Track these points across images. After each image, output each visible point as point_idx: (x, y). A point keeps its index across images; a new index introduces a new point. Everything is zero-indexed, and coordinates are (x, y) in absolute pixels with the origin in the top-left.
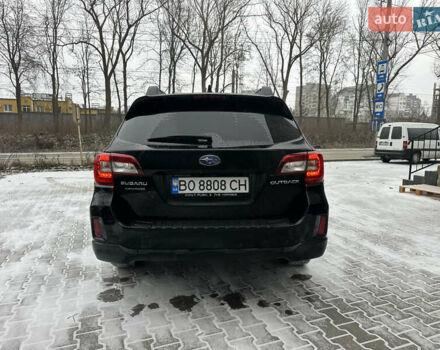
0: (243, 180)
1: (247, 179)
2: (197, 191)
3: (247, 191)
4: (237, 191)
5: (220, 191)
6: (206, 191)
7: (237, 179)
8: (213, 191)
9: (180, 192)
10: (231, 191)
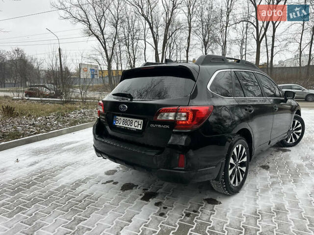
0: (141, 121)
1: (142, 121)
2: (121, 125)
3: (141, 129)
4: (136, 128)
5: (129, 126)
6: (124, 126)
7: (138, 120)
8: (127, 126)
9: (116, 124)
10: (134, 127)
